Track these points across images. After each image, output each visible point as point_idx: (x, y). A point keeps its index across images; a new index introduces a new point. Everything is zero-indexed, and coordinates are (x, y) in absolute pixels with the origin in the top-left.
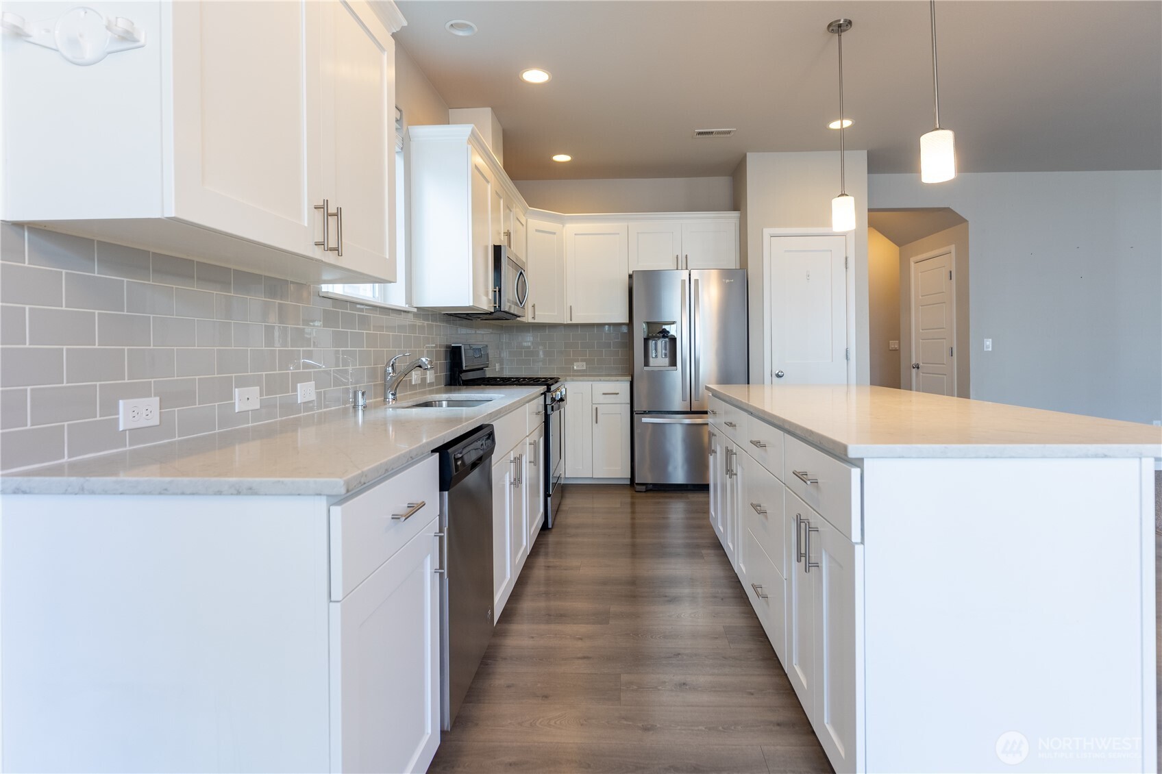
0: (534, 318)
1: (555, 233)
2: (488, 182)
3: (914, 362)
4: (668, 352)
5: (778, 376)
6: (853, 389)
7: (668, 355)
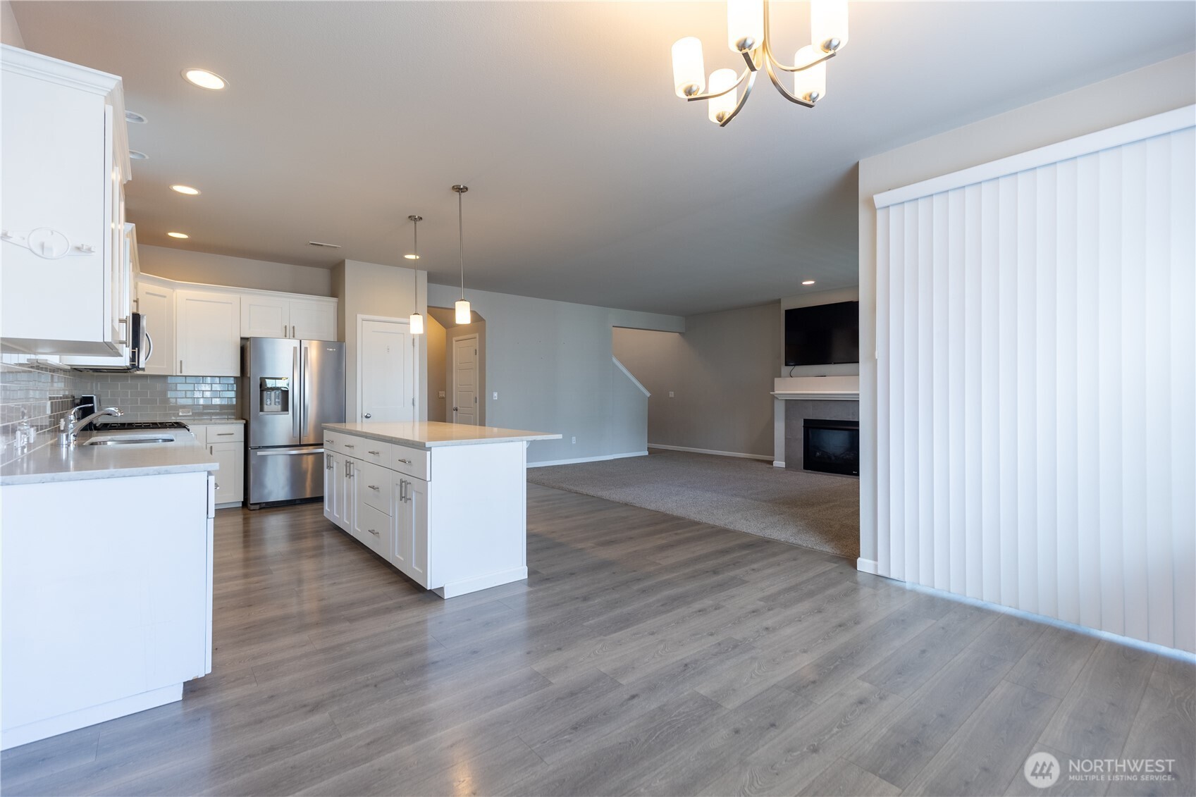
1: (165, 297)
3: (454, 406)
4: (280, 401)
5: (367, 417)
6: (417, 424)
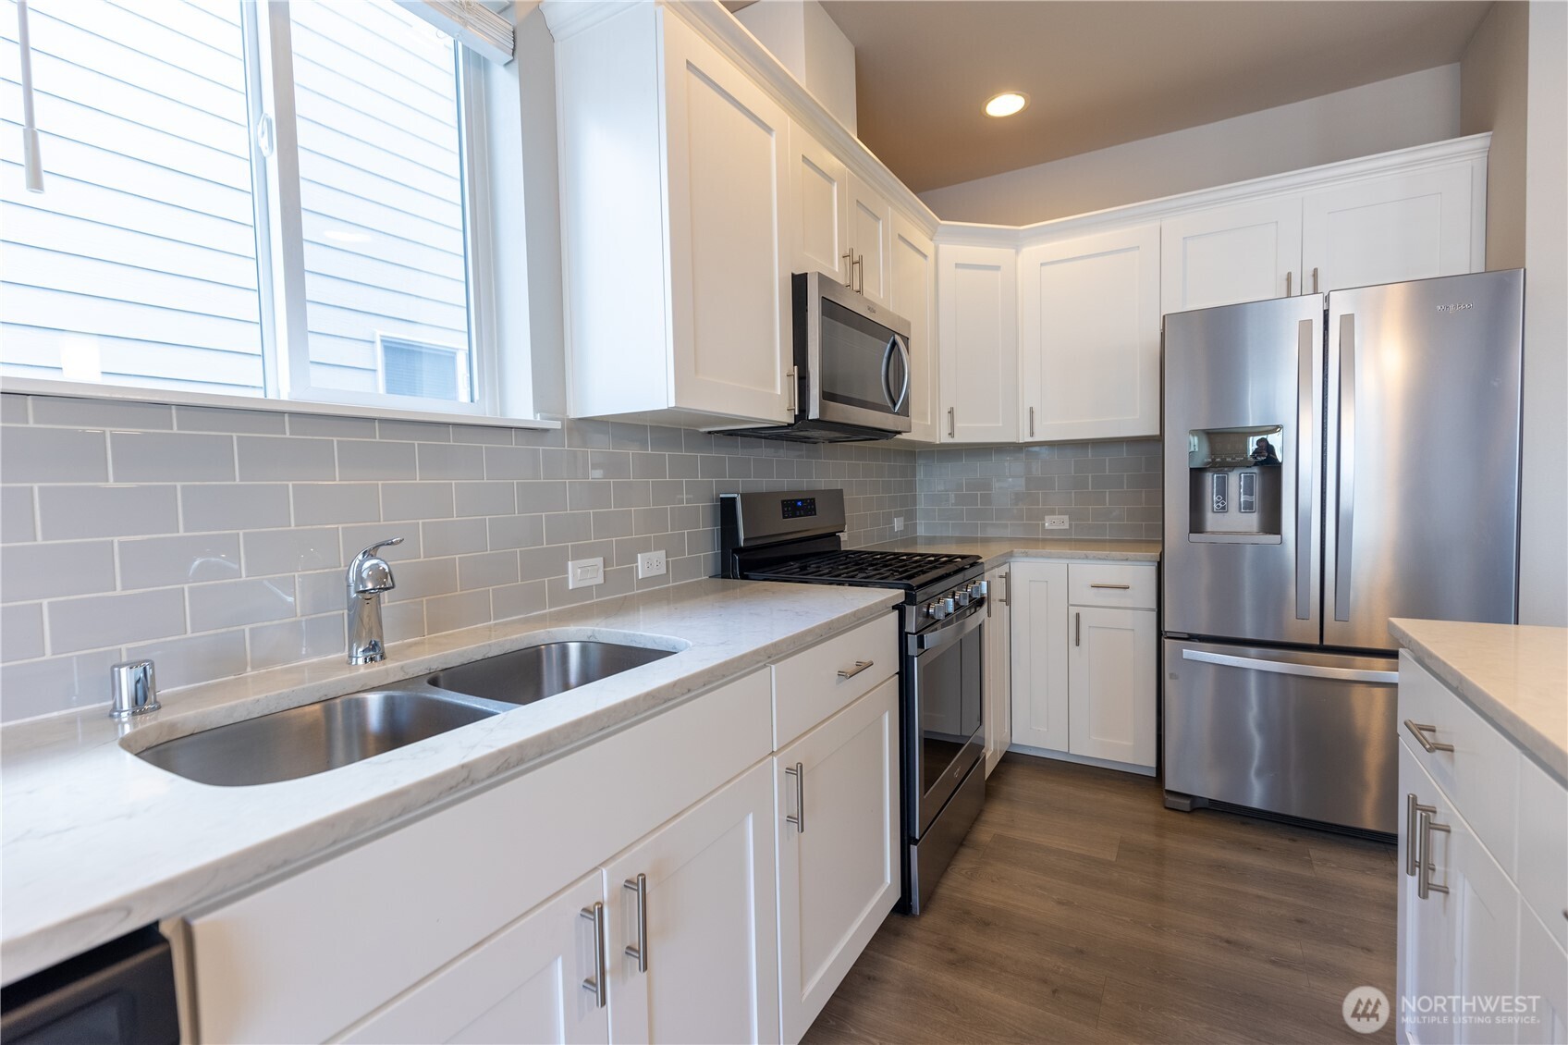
0: (951, 434)
1: (999, 268)
2: (768, 130)
4: (1256, 499)
7: (1257, 505)
